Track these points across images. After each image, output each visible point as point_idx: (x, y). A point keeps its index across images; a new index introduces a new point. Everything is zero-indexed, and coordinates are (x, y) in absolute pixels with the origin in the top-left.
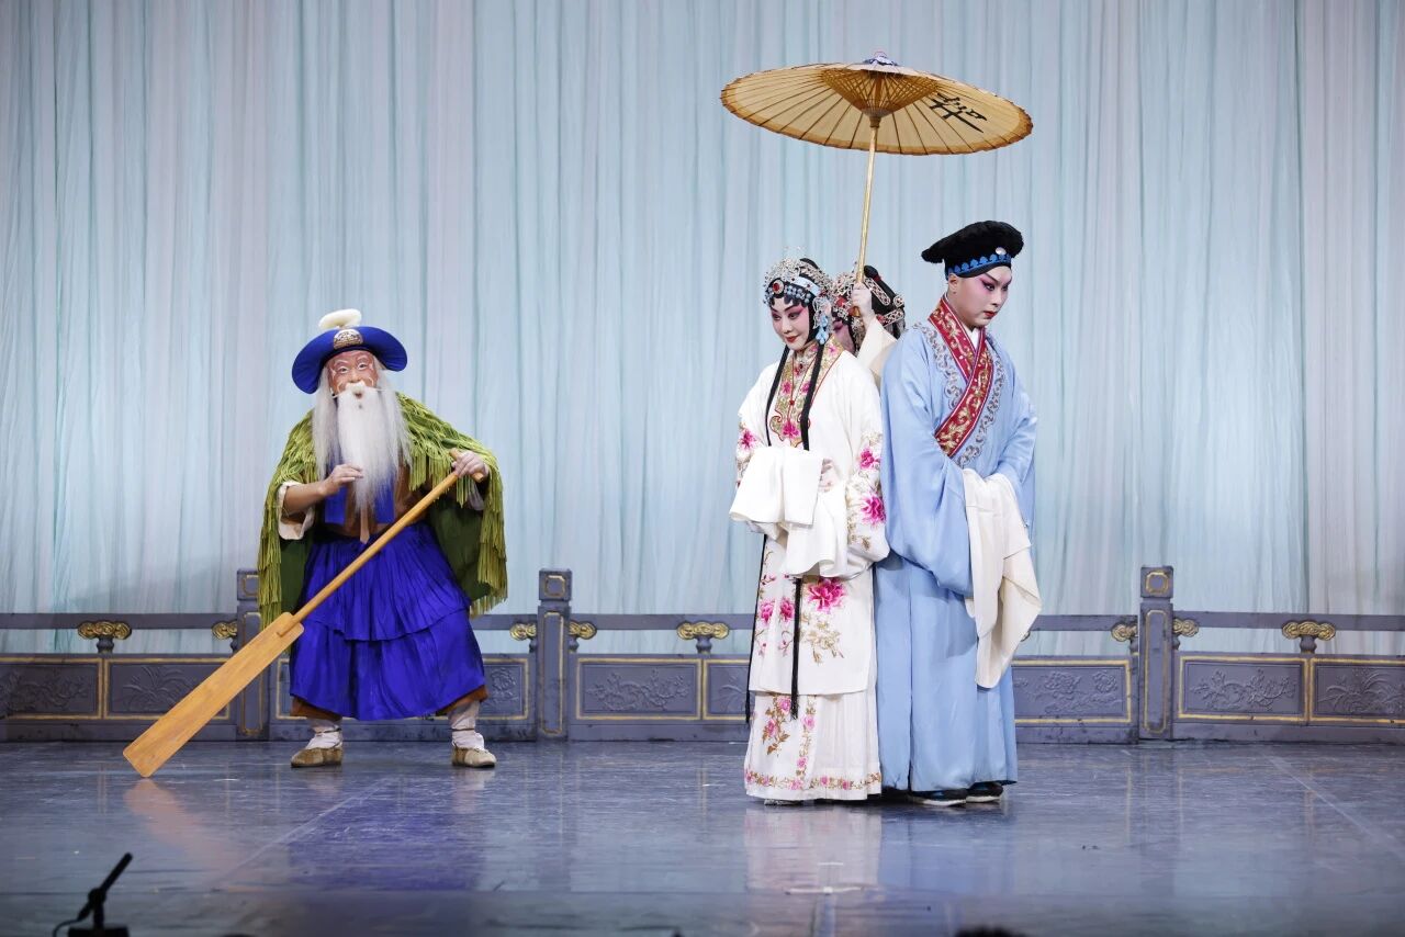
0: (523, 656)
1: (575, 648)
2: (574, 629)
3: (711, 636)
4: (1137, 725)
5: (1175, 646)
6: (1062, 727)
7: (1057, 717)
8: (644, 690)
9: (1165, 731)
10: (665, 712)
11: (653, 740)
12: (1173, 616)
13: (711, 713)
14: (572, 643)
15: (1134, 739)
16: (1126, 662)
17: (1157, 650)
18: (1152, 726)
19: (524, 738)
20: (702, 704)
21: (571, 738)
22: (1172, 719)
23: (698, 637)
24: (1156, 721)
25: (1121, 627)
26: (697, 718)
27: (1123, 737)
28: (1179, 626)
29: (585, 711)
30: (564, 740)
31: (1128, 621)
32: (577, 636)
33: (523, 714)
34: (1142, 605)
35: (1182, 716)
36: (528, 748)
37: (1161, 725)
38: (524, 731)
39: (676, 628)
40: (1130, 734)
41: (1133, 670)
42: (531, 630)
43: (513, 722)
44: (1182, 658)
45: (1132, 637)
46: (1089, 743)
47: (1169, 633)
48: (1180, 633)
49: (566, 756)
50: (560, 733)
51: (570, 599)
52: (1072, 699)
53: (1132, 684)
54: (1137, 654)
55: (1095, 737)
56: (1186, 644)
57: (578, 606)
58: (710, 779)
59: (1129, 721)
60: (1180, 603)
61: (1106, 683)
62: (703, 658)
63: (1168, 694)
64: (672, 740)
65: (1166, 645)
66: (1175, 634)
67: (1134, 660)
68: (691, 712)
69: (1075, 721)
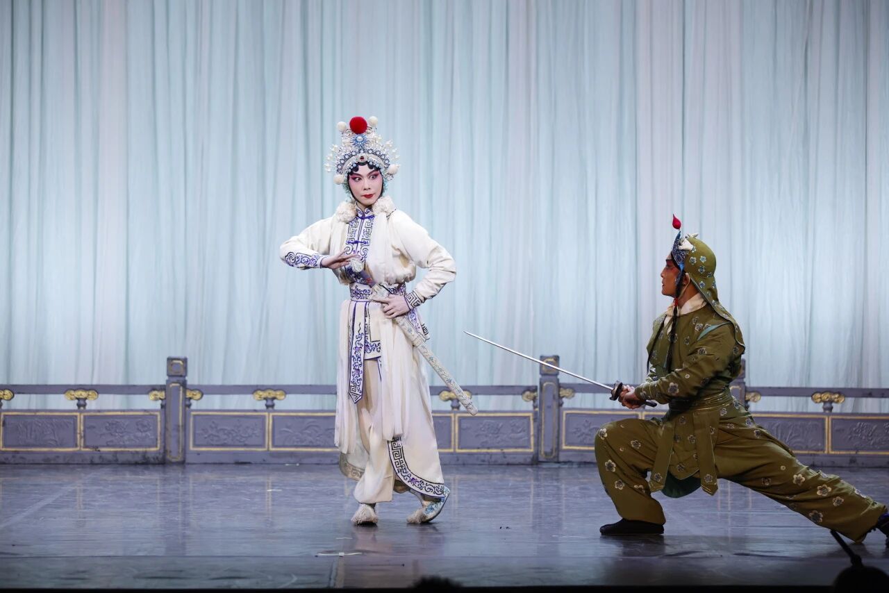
0: (157, 411)
1: (189, 406)
2: (189, 394)
3: (274, 398)
4: (537, 453)
5: (560, 405)
6: (491, 454)
7: (488, 448)
8: (233, 432)
9: (554, 457)
10: (245, 446)
11: (238, 463)
12: (560, 386)
13: (274, 446)
14: (187, 403)
15: (535, 462)
16: (531, 414)
17: (549, 407)
18: (546, 454)
19: (157, 462)
20: (268, 440)
21: (187, 461)
22: (558, 449)
23: (266, 399)
24: (548, 450)
25: (528, 393)
26: (265, 449)
27: (529, 460)
28: (563, 393)
29: (195, 445)
30: (182, 463)
31: (532, 389)
32: (190, 398)
33: (156, 446)
34: (541, 379)
35: (564, 447)
36: (160, 468)
37: (552, 453)
38: (157, 458)
39: (253, 393)
40: (533, 459)
41: (535, 420)
42: (162, 395)
43: (151, 452)
44: (565, 412)
45: (534, 399)
46: (508, 464)
47: (557, 397)
48: (563, 397)
49: (183, 473)
50: (179, 459)
51: (186, 375)
52: (498, 437)
53: (534, 428)
54: (537, 409)
55: (511, 461)
56: (567, 403)
57: (192, 379)
58: (273, 486)
59: (532, 450)
60: (563, 379)
61: (518, 427)
62: (269, 412)
63: (556, 434)
64: (250, 463)
65: (555, 404)
66: (560, 397)
67: (535, 413)
68: (262, 445)
69: (499, 451)
